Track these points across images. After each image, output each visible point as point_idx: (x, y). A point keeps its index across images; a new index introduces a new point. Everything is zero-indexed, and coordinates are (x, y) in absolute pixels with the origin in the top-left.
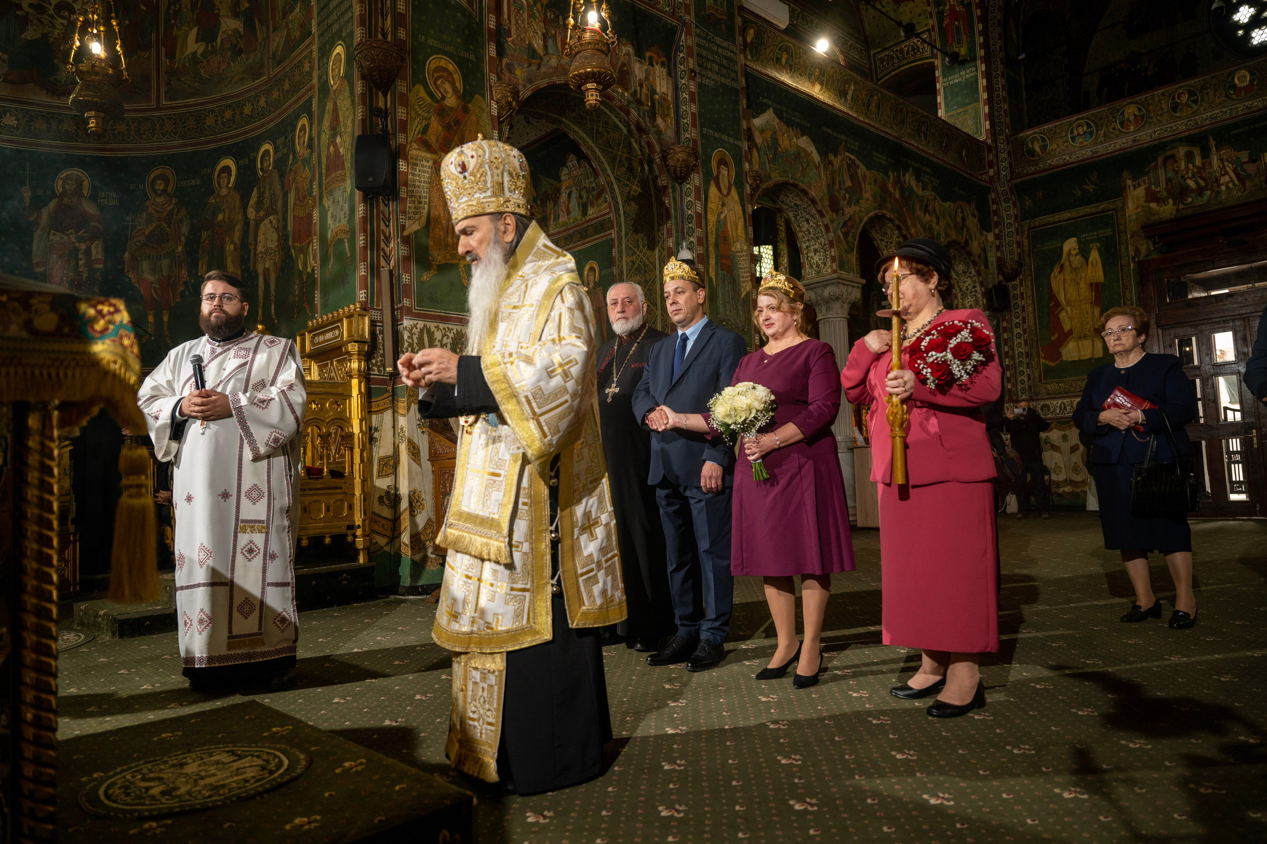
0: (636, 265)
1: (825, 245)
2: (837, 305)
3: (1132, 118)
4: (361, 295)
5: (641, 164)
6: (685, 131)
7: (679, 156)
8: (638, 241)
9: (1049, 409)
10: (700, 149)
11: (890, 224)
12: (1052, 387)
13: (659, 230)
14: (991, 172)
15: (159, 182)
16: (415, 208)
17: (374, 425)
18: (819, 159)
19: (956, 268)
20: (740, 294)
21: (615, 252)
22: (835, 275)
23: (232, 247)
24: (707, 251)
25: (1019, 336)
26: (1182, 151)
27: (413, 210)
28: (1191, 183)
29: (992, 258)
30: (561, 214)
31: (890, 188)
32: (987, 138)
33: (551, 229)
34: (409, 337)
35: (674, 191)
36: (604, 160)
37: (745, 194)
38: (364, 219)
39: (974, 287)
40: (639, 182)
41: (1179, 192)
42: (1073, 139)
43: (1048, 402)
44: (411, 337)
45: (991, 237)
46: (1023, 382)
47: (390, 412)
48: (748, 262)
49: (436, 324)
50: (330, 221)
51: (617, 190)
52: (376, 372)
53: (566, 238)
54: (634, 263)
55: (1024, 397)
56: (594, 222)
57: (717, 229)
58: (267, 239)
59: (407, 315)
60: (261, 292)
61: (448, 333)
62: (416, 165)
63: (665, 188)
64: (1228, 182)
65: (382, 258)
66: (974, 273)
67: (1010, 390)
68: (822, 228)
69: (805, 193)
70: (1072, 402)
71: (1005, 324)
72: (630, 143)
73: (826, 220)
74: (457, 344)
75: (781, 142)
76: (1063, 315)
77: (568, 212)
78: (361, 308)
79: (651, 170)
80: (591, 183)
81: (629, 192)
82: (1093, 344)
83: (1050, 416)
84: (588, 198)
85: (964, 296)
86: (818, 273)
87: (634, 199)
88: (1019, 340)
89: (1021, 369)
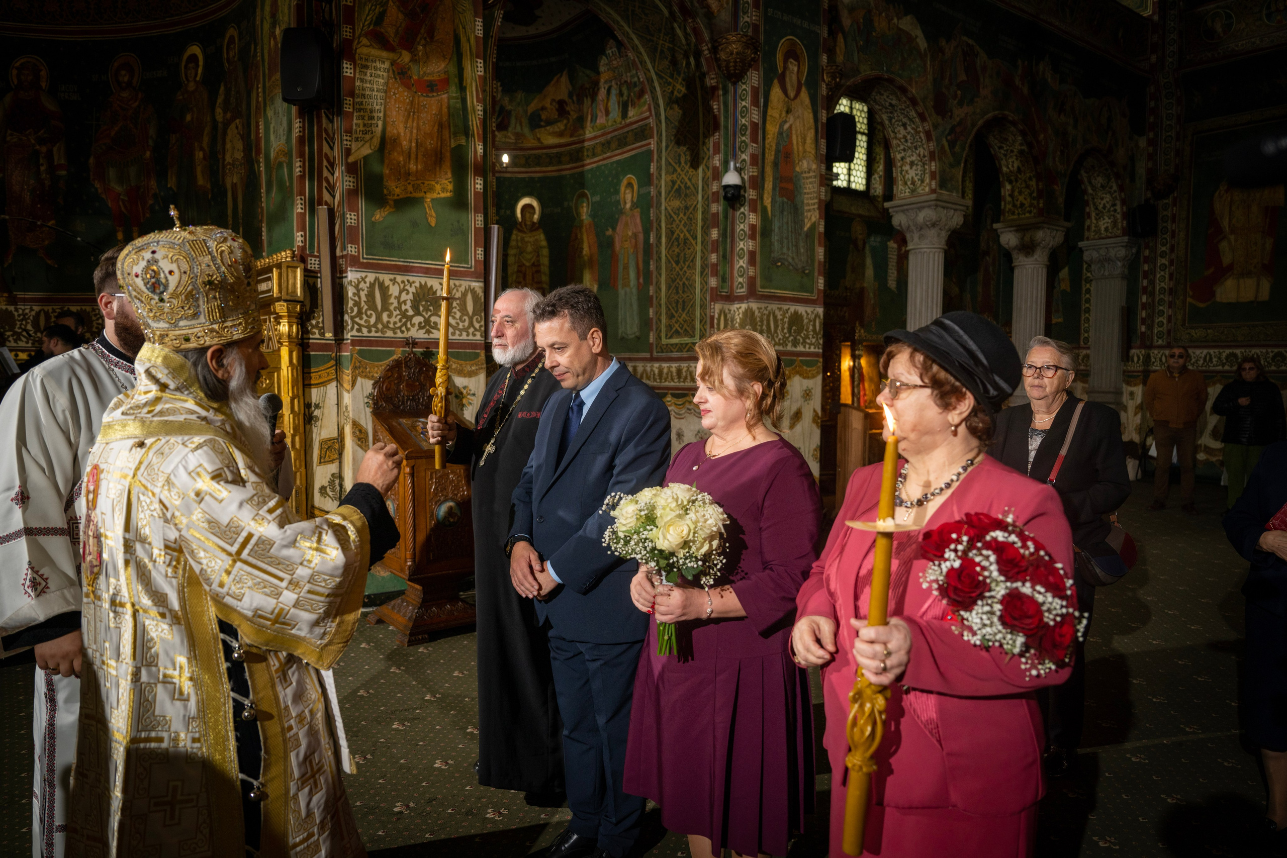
0: (676, 186)
1: (924, 156)
2: (933, 232)
4: (299, 238)
5: (687, 57)
6: (744, 13)
7: (734, 46)
8: (679, 155)
10: (762, 38)
11: (1012, 128)
12: (1198, 333)
13: (704, 143)
14: (1154, 58)
15: (123, 72)
16: (365, 125)
17: (314, 401)
18: (926, 45)
19: (1093, 181)
20: (802, 228)
21: (653, 168)
22: (934, 196)
23: (201, 154)
24: (762, 172)
25: (1163, 267)
27: (362, 128)
29: (1141, 170)
30: (599, 114)
31: (1017, 82)
32: (1154, 13)
33: (587, 132)
34: (354, 294)
35: (726, 92)
36: (642, 50)
37: (819, 98)
38: (301, 140)
39: (1114, 205)
40: (684, 80)
42: (1269, 16)
44: (357, 294)
45: (1142, 143)
46: (1161, 324)
47: (334, 384)
48: (815, 185)
49: (392, 277)
50: (272, 137)
51: (658, 89)
52: (317, 336)
53: (603, 145)
54: (674, 183)
55: (1160, 342)
56: (634, 126)
57: (778, 144)
58: (234, 148)
59: (352, 266)
60: (230, 212)
61: (408, 287)
62: (366, 67)
63: (714, 89)
65: (325, 191)
66: (1115, 188)
67: (1143, 334)
68: (922, 135)
69: (904, 90)
70: (1220, 353)
71: (1147, 253)
72: (673, 29)
73: (927, 126)
74: (420, 301)
75: (876, 24)
76: (1224, 245)
77: (607, 113)
78: (292, 258)
79: (698, 65)
80: (632, 77)
81: (672, 92)
82: (1258, 285)
84: (629, 95)
85: (1099, 216)
86: (913, 191)
87: (677, 101)
88: (1162, 273)
89: (1161, 308)
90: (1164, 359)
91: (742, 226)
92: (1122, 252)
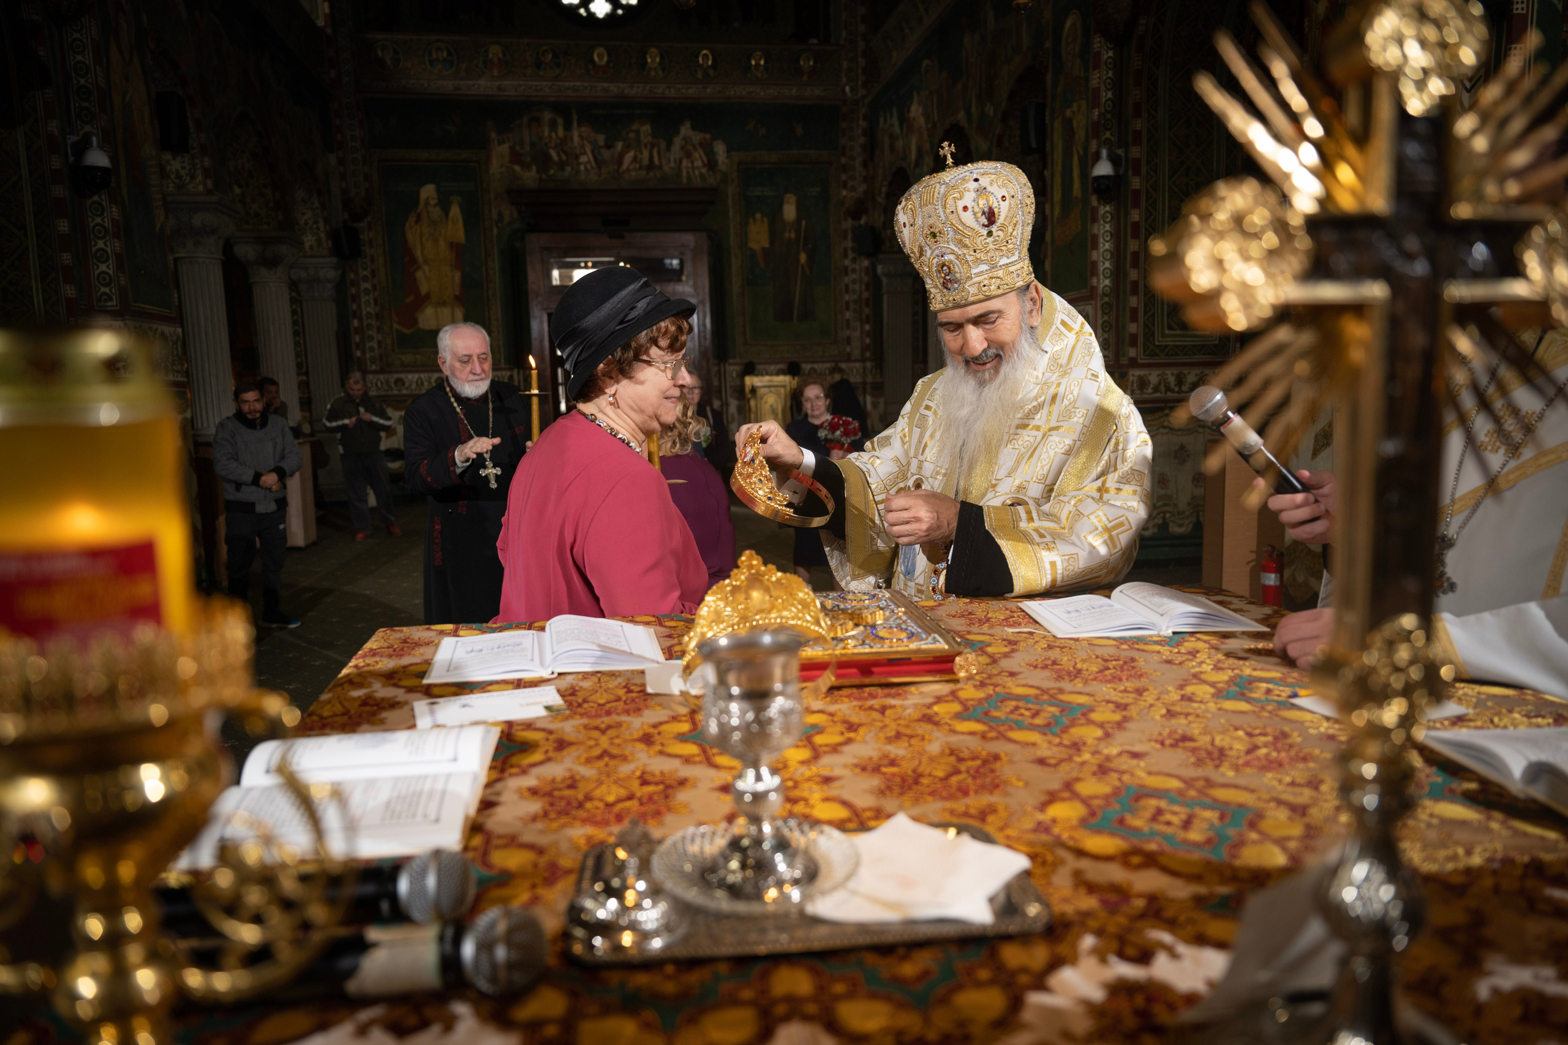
2: (209, 240)
3: (496, 60)
9: (404, 384)
12: (408, 358)
14: (332, 73)
19: (294, 193)
22: (211, 198)
25: (367, 292)
26: (547, 116)
28: (553, 153)
29: (336, 188)
32: (326, 25)
37: (147, 66)
39: (316, 222)
41: (543, 161)
42: (431, 62)
43: (402, 376)
45: (333, 160)
46: (372, 349)
55: (374, 367)
64: (586, 163)
66: (316, 204)
67: (358, 359)
70: (430, 378)
71: (352, 276)
76: (419, 275)
82: (453, 313)
83: (405, 392)
86: (179, 187)
88: (367, 298)
89: (370, 333)
90: (379, 384)
91: (98, 220)
92: (332, 274)
